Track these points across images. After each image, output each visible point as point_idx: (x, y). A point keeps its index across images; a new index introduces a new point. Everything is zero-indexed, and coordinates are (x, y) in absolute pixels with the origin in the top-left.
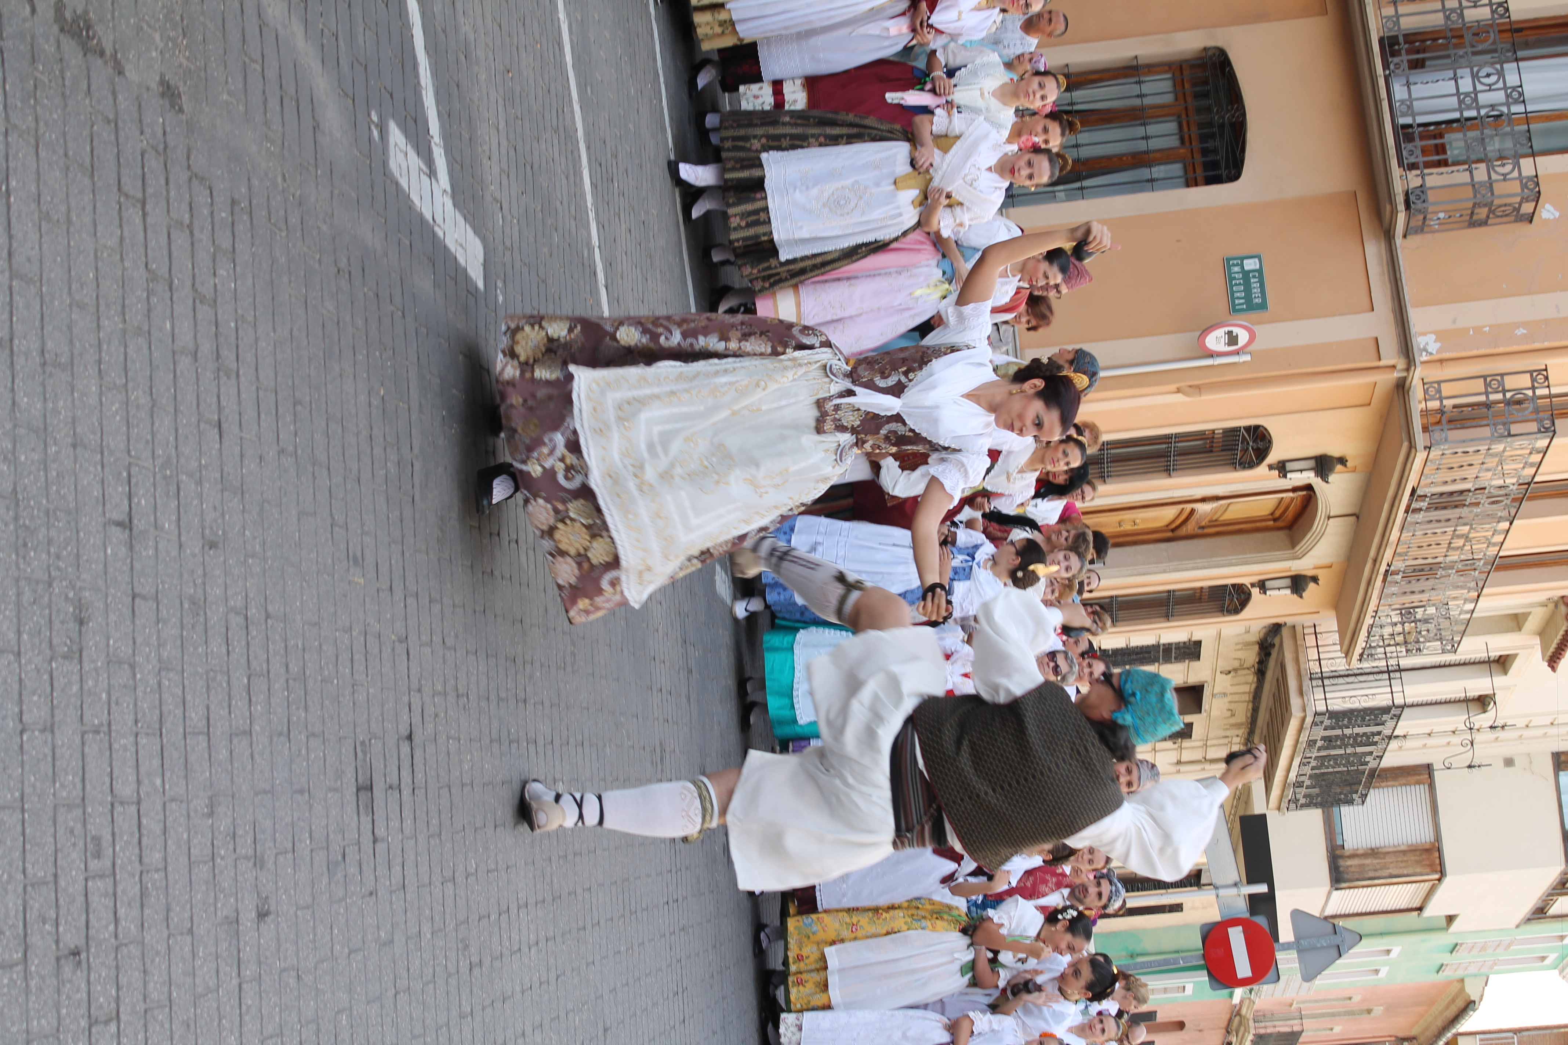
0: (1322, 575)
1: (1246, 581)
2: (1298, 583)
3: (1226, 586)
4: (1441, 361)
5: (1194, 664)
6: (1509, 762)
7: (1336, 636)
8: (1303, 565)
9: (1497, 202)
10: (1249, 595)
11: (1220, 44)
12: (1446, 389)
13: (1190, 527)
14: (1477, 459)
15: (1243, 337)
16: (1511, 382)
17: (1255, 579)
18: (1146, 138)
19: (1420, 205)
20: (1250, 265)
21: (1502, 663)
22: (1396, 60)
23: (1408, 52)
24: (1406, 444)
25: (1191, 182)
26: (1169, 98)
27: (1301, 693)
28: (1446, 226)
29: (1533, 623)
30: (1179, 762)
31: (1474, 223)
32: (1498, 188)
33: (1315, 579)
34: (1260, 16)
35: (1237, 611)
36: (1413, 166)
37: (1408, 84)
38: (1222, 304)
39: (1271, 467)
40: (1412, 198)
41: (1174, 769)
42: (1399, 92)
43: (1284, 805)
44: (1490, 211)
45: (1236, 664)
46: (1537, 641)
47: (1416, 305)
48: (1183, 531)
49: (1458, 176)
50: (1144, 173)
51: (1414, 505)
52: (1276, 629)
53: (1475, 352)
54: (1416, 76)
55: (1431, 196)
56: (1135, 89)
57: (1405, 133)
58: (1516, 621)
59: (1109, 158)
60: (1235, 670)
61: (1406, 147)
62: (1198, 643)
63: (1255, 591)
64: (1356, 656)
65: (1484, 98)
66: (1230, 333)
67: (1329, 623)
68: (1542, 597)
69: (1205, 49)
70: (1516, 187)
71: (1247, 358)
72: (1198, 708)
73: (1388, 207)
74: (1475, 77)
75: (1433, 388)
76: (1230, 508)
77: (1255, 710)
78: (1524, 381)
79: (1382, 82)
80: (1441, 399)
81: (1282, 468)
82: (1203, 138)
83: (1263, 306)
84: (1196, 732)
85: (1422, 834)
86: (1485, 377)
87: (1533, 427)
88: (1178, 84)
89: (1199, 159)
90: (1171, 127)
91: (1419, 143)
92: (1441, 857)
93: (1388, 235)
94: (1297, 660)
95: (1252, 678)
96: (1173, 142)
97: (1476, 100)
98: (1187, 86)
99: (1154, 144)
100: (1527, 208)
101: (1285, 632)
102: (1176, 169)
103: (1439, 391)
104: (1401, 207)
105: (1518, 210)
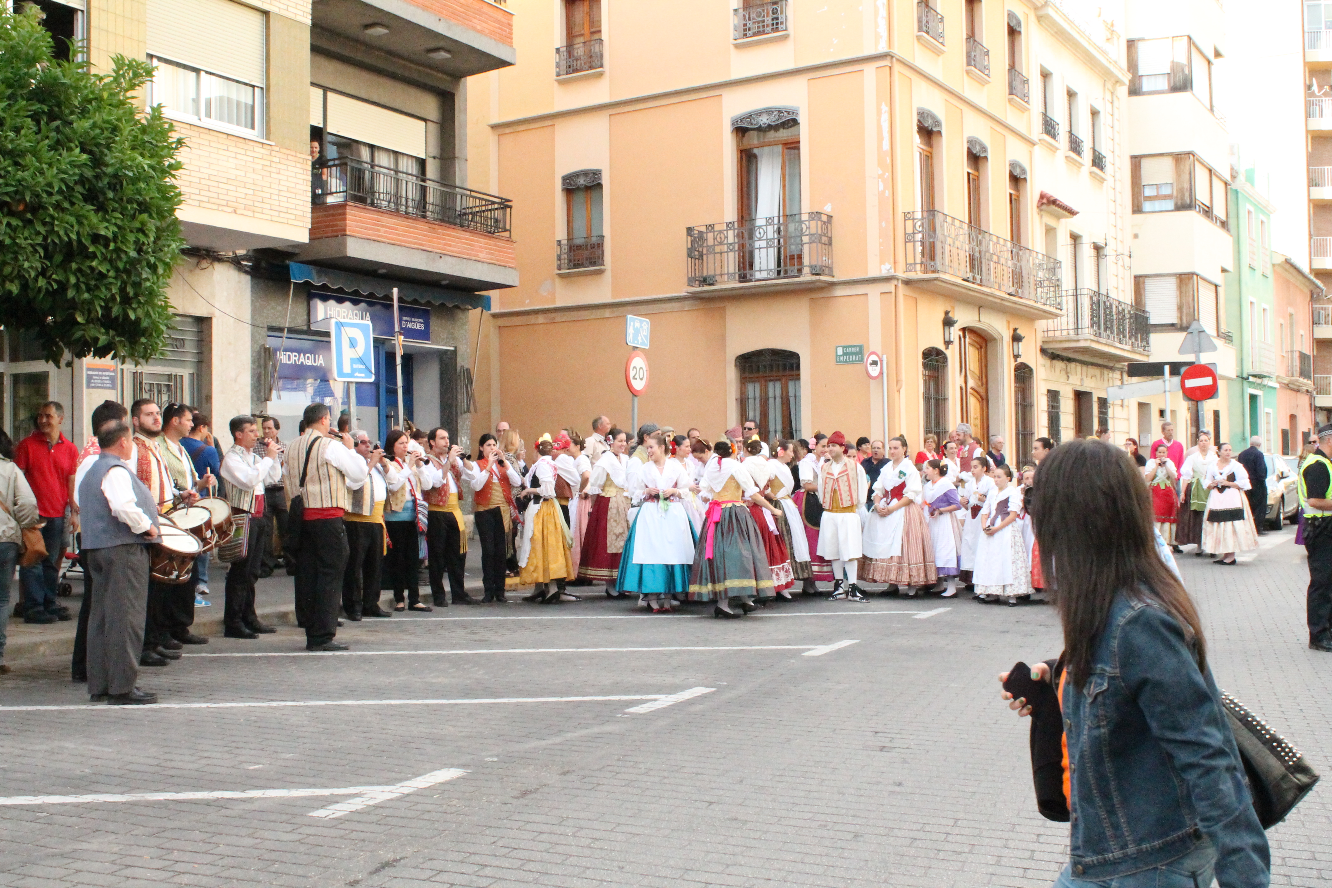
0: (1013, 326)
1: (1013, 364)
2: (1016, 338)
3: (1015, 376)
4: (895, 263)
5: (1061, 394)
6: (1136, 236)
7: (1050, 321)
8: (1007, 336)
9: (820, 232)
10: (1022, 363)
11: (734, 359)
12: (911, 261)
13: (982, 391)
14: (947, 248)
15: (874, 358)
16: (910, 230)
17: (1012, 360)
18: (775, 398)
19: (818, 268)
20: (840, 351)
21: (1075, 238)
22: (749, 276)
23: (746, 270)
24: (935, 282)
25: (798, 377)
26: (758, 386)
27: (1078, 341)
28: (830, 257)
29: (1052, 222)
30: (1122, 406)
31: (830, 243)
32: (813, 231)
33: (1015, 330)
34: (723, 338)
35: (1031, 370)
36: (800, 271)
37: (760, 271)
38: (858, 367)
39: (947, 348)
40: (815, 272)
41: (1125, 409)
42: (764, 275)
43: (1146, 353)
44: (824, 235)
45: (1063, 373)
46: (1063, 221)
47: (867, 273)
48: (983, 394)
49: (806, 249)
50: (792, 400)
52: (1043, 351)
53: (892, 246)
54: (757, 266)
55: (814, 263)
56: (751, 401)
57: (784, 274)
58: (1050, 231)
59: (783, 416)
60: (1067, 373)
61: (790, 274)
62: (1049, 391)
63: (1019, 360)
64: (1058, 312)
65: (770, 235)
66: (871, 364)
67: (1042, 324)
68: (1036, 217)
69: (736, 366)
70: (813, 224)
71: (885, 356)
72: (1089, 394)
73: (819, 284)
74: (760, 239)
75: (909, 267)
76: (972, 369)
77: (1093, 364)
78: (909, 223)
79: (758, 283)
80: (915, 264)
81: (948, 343)
82: (778, 370)
83: (861, 347)
84: (1103, 395)
85: (1172, 284)
86: (906, 242)
88: (752, 380)
89: (788, 373)
90: (771, 385)
91: (788, 267)
92: (1185, 274)
93: (832, 285)
94: (1061, 342)
95: (1073, 365)
96: (778, 385)
97: (770, 240)
98: (752, 376)
99: (778, 393)
100: (824, 218)
101: (1045, 347)
102: (791, 385)
103: (912, 265)
104: (817, 277)
105: (825, 223)
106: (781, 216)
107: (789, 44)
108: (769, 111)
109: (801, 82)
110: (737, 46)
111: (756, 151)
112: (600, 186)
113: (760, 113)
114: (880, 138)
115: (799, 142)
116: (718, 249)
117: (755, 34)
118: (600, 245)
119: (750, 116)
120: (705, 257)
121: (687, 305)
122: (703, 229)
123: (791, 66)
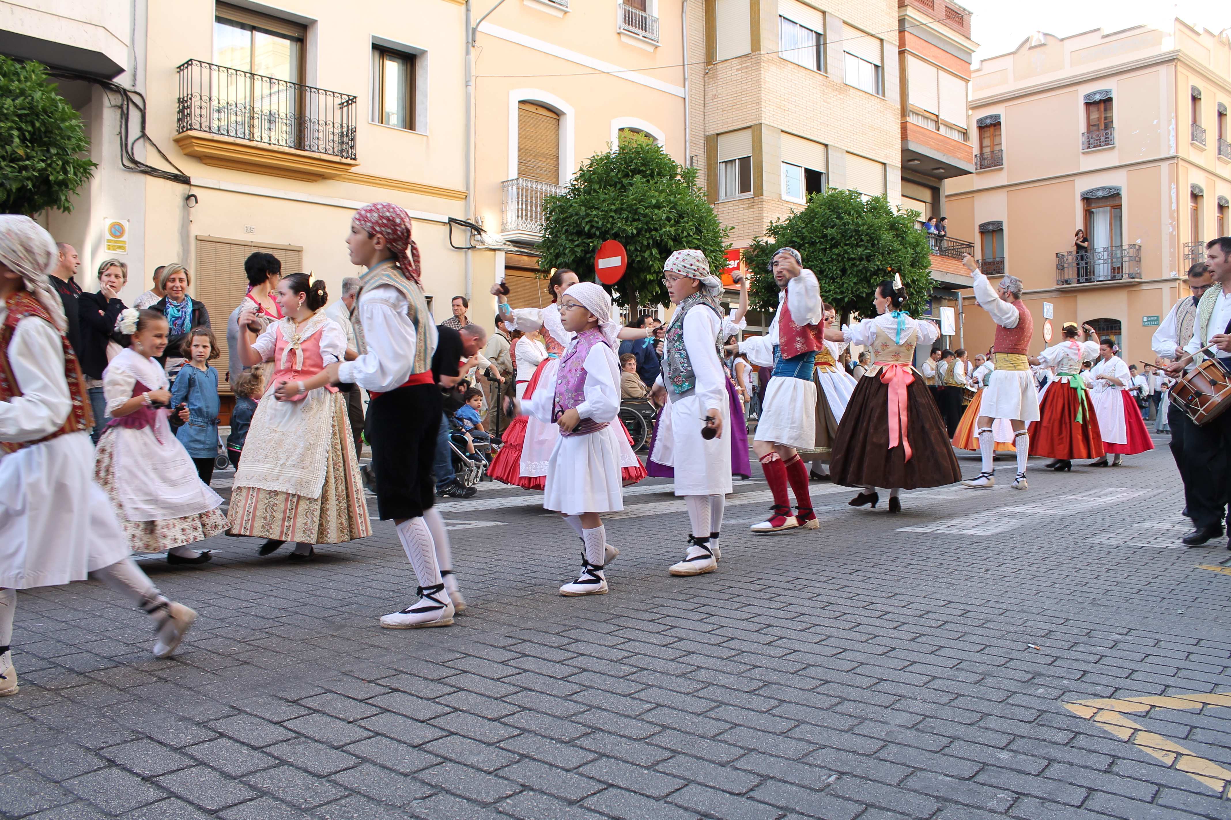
4: (1179, 271)
9: (1134, 255)
16: (1187, 253)
20: (1145, 319)
25: (1120, 334)
28: (1139, 268)
31: (1140, 261)
32: (1131, 255)
34: (1077, 311)
36: (1122, 276)
37: (1100, 276)
40: (1132, 277)
42: (1101, 279)
44: (1137, 257)
47: (1162, 277)
49: (1126, 265)
53: (1177, 262)
55: (1131, 272)
57: (1113, 278)
61: (1117, 278)
65: (1106, 257)
70: (1131, 250)
73: (1133, 283)
74: (1099, 259)
78: (1186, 249)
79: (1098, 283)
82: (1108, 329)
86: (1184, 259)
89: (1114, 331)
91: (1116, 274)
93: (1141, 283)
97: (1106, 259)
100: (1137, 247)
104: (1132, 280)
105: (1137, 249)
106: (1112, 247)
107: (1115, 152)
108: (1103, 189)
109: (1123, 173)
110: (1083, 153)
111: (1094, 210)
112: (1002, 230)
113: (1098, 190)
114: (1171, 203)
115: (1121, 205)
117: (1095, 147)
118: (1002, 262)
119: (1092, 191)
120: (1066, 270)
121: (1054, 295)
122: (1066, 254)
123: (1117, 164)
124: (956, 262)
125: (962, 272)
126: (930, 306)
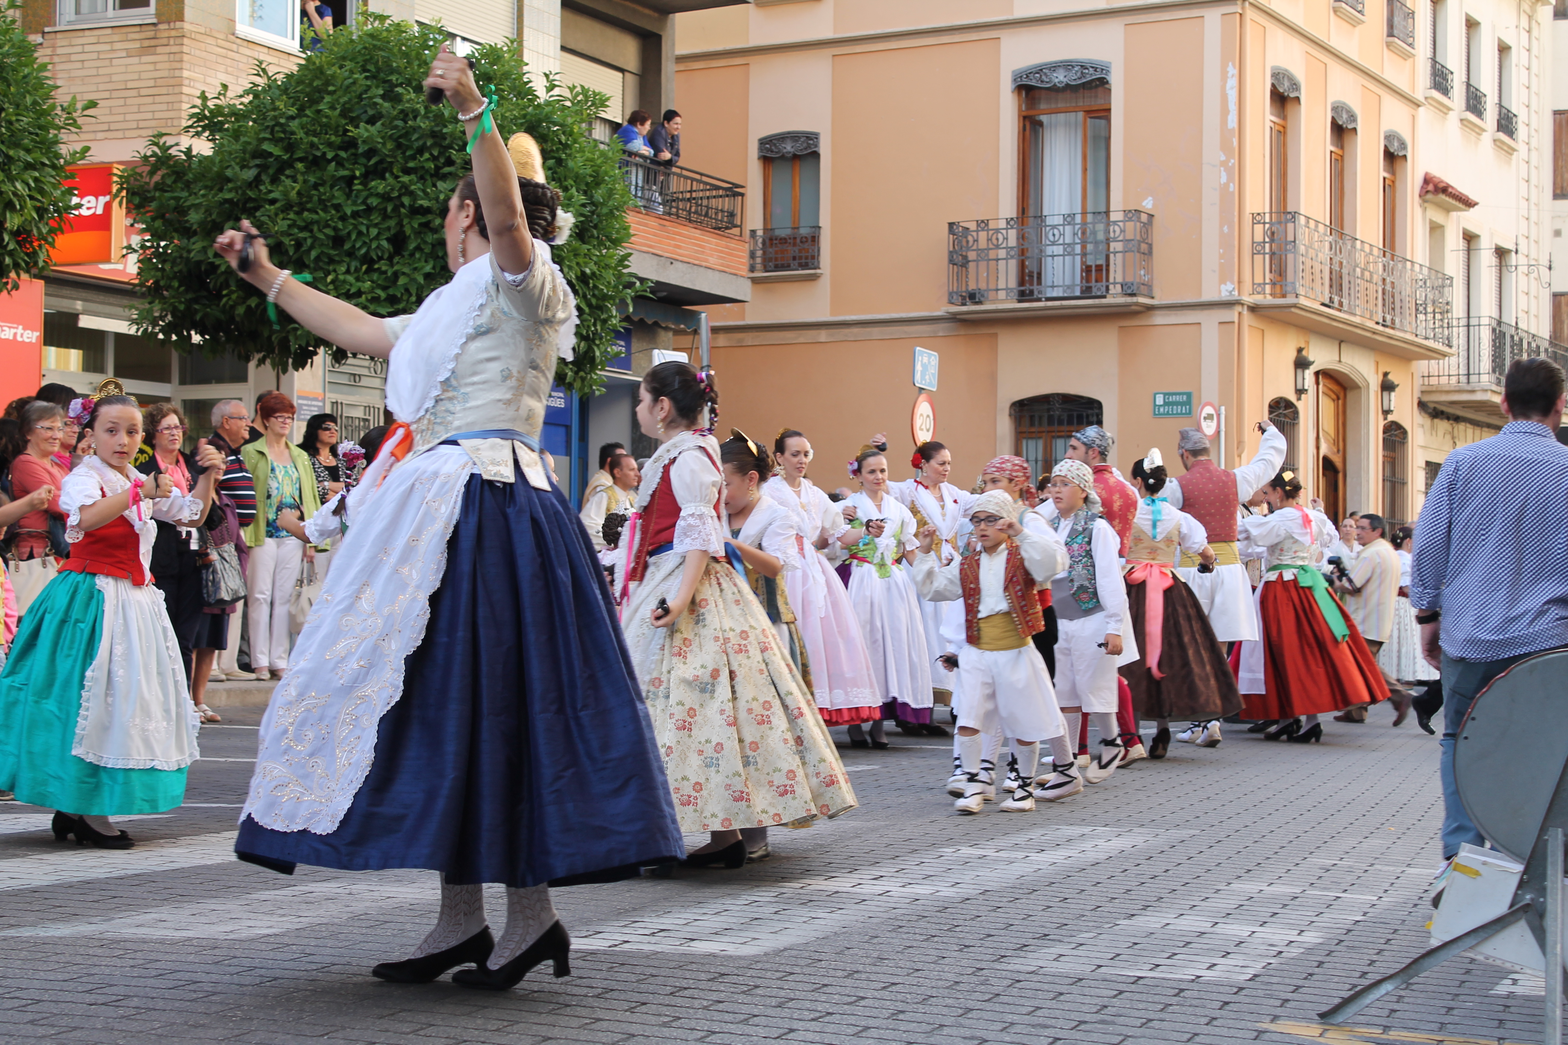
0: (1382, 369)
1: (1382, 424)
2: (1387, 387)
3: (1384, 439)
4: (1239, 282)
6: (1558, 233)
8: (1374, 382)
9: (1138, 238)
10: (1393, 422)
11: (1008, 405)
12: (1259, 279)
13: (1337, 459)
14: (1309, 263)
15: (1208, 410)
16: (1259, 238)
17: (1381, 417)
19: (1134, 287)
20: (1160, 400)
21: (1470, 238)
22: (1036, 293)
23: (1032, 284)
24: (1293, 310)
26: (1041, 443)
27: (1473, 391)
28: (1149, 270)
29: (1438, 217)
31: (1150, 253)
32: (1129, 236)
33: (1386, 374)
34: (993, 378)
36: (1107, 289)
37: (1053, 287)
39: (1299, 399)
40: (1129, 292)
42: (1058, 292)
44: (1143, 242)
47: (1200, 294)
48: (1339, 465)
49: (1117, 261)
51: (1336, 305)
52: (1422, 405)
53: (1236, 260)
55: (1129, 279)
57: (1087, 293)
61: (1095, 292)
62: (1428, 463)
63: (1390, 418)
64: (1446, 349)
65: (1069, 239)
66: (1205, 418)
67: (1422, 366)
68: (1418, 211)
69: (1010, 415)
70: (1130, 225)
71: (1223, 408)
73: (1133, 308)
74: (1054, 243)
75: (1258, 288)
76: (1326, 430)
78: (1259, 228)
80: (1265, 284)
81: (1300, 392)
82: (1070, 422)
83: (1189, 395)
86: (1253, 254)
87: (1290, 226)
88: (1030, 436)
91: (1093, 284)
93: (1151, 308)
94: (1448, 392)
95: (1462, 426)
97: (1069, 245)
98: (1033, 430)
100: (1144, 217)
101: (1425, 399)
103: (1259, 285)
104: (1134, 299)
105: (1145, 224)
106: (1084, 213)
108: (1067, 65)
109: (1115, 29)
111: (1044, 118)
112: (816, 155)
113: (1054, 67)
114: (1225, 112)
115: (1109, 110)
116: (992, 254)
118: (814, 239)
119: (1040, 70)
120: (972, 265)
121: (941, 329)
122: (972, 226)
123: (1101, 5)
124: (697, 233)
125: (713, 261)
126: (628, 347)
